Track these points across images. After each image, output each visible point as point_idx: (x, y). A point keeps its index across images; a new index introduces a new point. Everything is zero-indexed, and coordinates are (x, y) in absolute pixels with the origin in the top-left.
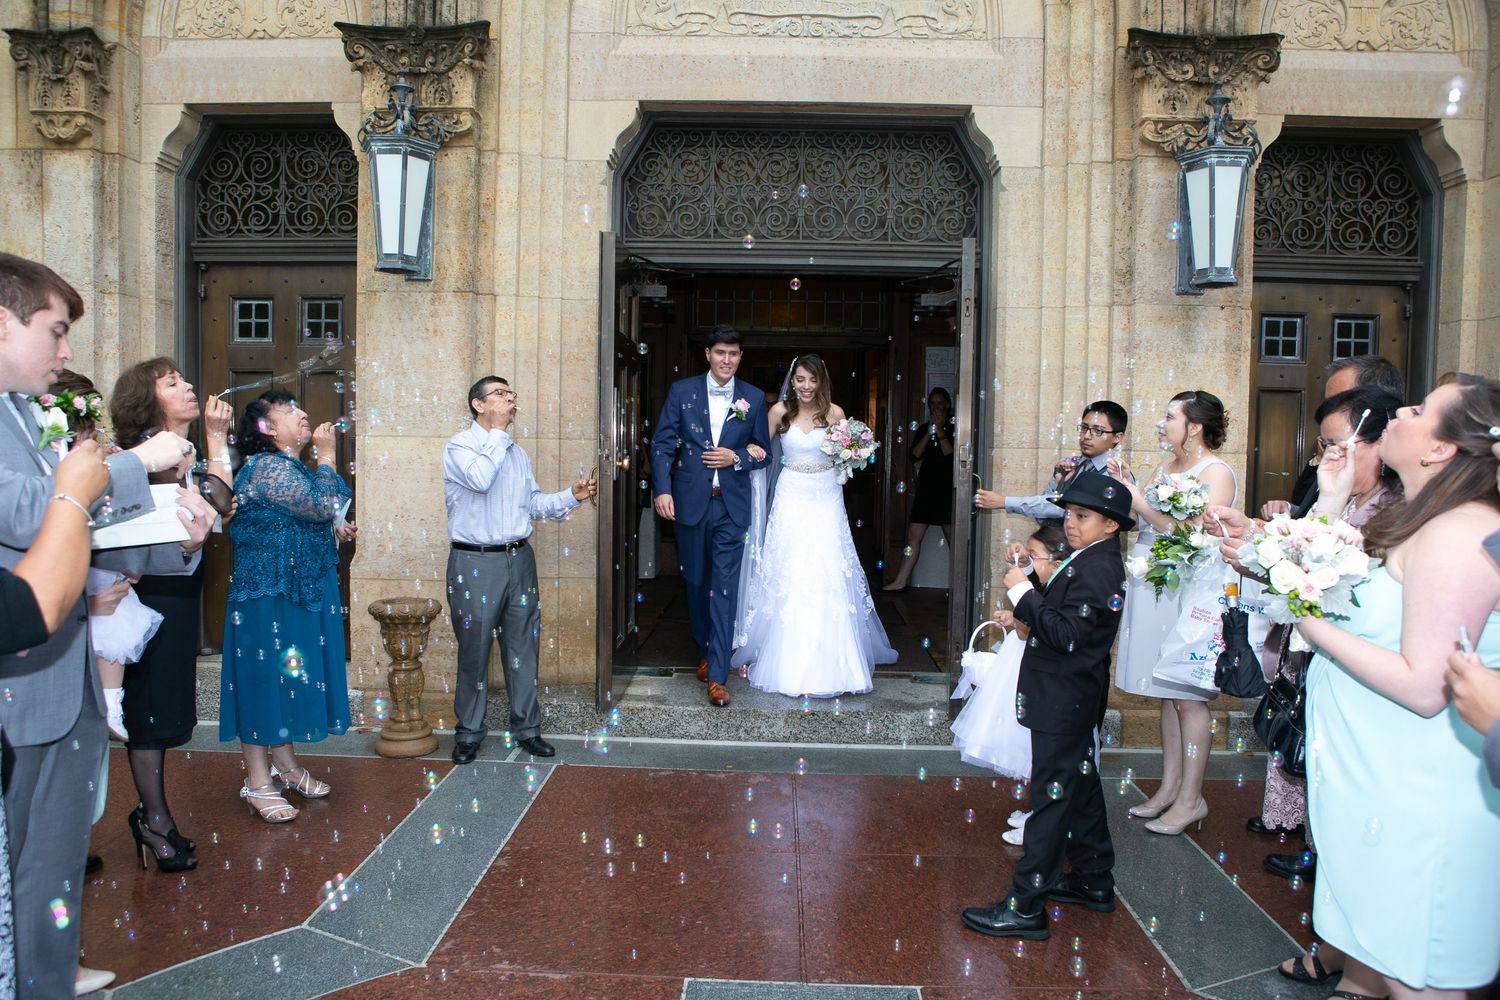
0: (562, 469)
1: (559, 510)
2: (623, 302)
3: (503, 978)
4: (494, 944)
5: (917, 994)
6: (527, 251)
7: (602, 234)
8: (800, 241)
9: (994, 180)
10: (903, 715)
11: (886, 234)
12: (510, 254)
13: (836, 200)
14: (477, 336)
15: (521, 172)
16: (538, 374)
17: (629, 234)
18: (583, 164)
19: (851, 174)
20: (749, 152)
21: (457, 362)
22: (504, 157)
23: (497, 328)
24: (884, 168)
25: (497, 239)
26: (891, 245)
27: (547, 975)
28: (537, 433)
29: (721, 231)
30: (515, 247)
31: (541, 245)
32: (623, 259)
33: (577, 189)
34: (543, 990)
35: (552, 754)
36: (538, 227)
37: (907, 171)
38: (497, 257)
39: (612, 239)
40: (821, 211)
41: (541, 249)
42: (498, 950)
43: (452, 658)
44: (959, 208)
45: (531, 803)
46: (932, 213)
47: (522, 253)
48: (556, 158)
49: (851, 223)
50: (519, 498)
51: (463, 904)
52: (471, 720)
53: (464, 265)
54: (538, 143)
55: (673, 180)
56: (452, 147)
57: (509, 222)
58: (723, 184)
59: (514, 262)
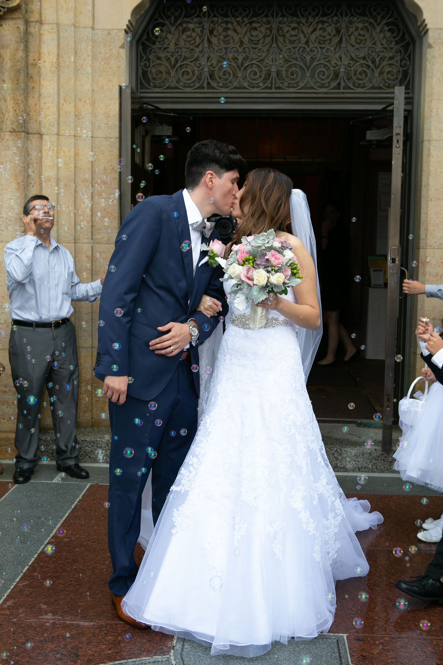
0: (94, 266)
1: (92, 296)
2: (138, 139)
3: (48, 624)
4: (42, 603)
5: (344, 639)
6: (65, 100)
7: (120, 87)
8: (273, 90)
9: (424, 38)
10: (349, 450)
11: (339, 84)
12: (52, 103)
13: (301, 58)
14: (28, 165)
15: (59, 38)
16: (75, 195)
17: (143, 87)
18: (106, 32)
19: (313, 37)
20: (233, 21)
21: (14, 185)
22: (46, 27)
23: (44, 159)
24: (338, 31)
25: (42, 91)
26: (343, 93)
27: (79, 623)
28: (75, 239)
29: (214, 84)
30: (56, 97)
31: (76, 96)
32: (137, 106)
33: (102, 51)
34: (76, 632)
35: (87, 477)
36: (73, 81)
37: (356, 34)
38: (42, 105)
39: (129, 91)
40: (289, 67)
41: (75, 99)
42: (44, 607)
43: (12, 407)
44: (397, 61)
45: (71, 510)
46: (375, 67)
47: (62, 102)
48: (85, 27)
49: (312, 76)
50: (62, 286)
51: (20, 577)
52: (27, 452)
53: (18, 112)
54: (71, 15)
55: (176, 44)
56: (6, 19)
57: (50, 78)
58: (214, 46)
59: (55, 109)
